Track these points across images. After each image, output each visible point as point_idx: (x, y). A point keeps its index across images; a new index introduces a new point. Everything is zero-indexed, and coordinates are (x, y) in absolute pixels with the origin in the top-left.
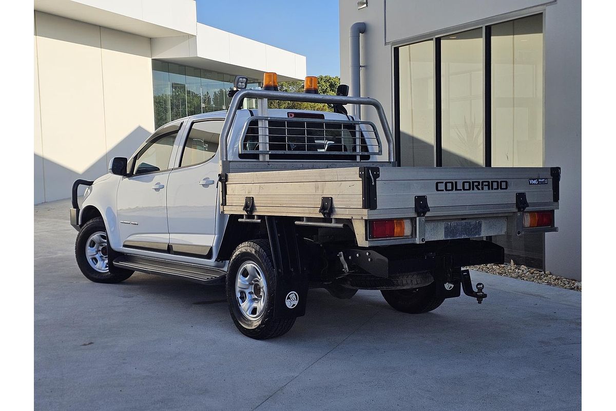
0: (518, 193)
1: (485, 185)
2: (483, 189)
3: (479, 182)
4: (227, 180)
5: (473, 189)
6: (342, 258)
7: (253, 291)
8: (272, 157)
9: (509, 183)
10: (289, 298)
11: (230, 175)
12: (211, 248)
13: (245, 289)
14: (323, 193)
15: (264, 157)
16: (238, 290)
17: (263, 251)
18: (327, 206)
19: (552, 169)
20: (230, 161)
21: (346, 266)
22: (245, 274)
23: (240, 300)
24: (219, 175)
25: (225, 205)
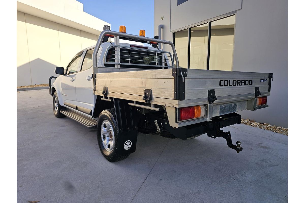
0: (257, 87)
1: (243, 83)
2: (241, 85)
3: (240, 81)
4: (95, 77)
5: (237, 85)
6: (156, 124)
7: (109, 135)
8: (122, 66)
9: (253, 81)
10: (126, 144)
11: (97, 74)
12: (91, 111)
13: (105, 134)
14: (145, 86)
15: (118, 66)
16: (102, 134)
17: (113, 116)
18: (148, 95)
19: (269, 74)
20: (98, 67)
21: (158, 128)
22: (105, 126)
23: (103, 139)
24: (92, 74)
25: (95, 90)
